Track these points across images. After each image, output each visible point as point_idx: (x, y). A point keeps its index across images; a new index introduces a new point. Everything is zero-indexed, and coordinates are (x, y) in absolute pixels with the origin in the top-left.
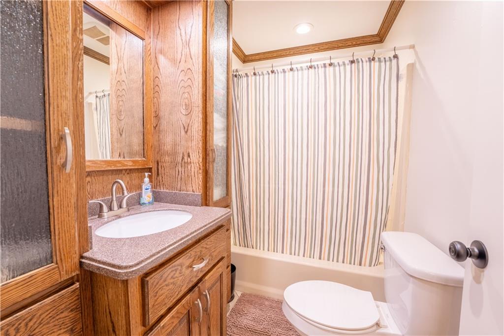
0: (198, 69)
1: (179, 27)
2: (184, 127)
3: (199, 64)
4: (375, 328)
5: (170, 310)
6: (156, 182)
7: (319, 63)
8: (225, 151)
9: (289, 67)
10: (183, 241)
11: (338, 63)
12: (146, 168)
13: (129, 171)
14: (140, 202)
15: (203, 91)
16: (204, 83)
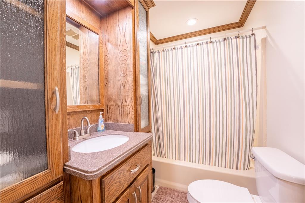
0: (130, 49)
1: (119, 26)
2: (123, 84)
3: (131, 46)
6: (106, 117)
7: (203, 41)
8: (147, 98)
9: (185, 45)
11: (216, 41)
12: (100, 109)
13: (91, 111)
14: (97, 130)
15: (133, 62)
16: (134, 57)
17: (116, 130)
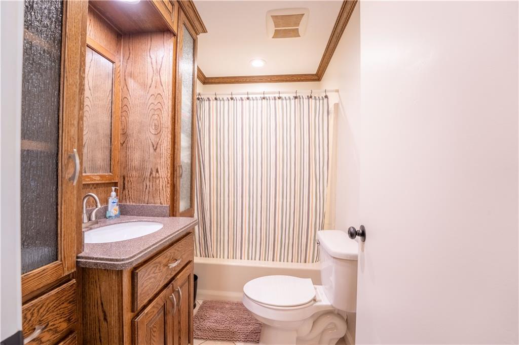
0: (167, 95)
1: (150, 56)
2: (153, 145)
3: (169, 91)
4: (313, 302)
5: (150, 301)
6: (121, 196)
7: (270, 96)
8: (190, 167)
9: (246, 96)
10: (162, 242)
11: (285, 97)
12: (112, 183)
13: (96, 186)
14: (105, 215)
15: (172, 115)
16: (173, 107)
17: (139, 215)
